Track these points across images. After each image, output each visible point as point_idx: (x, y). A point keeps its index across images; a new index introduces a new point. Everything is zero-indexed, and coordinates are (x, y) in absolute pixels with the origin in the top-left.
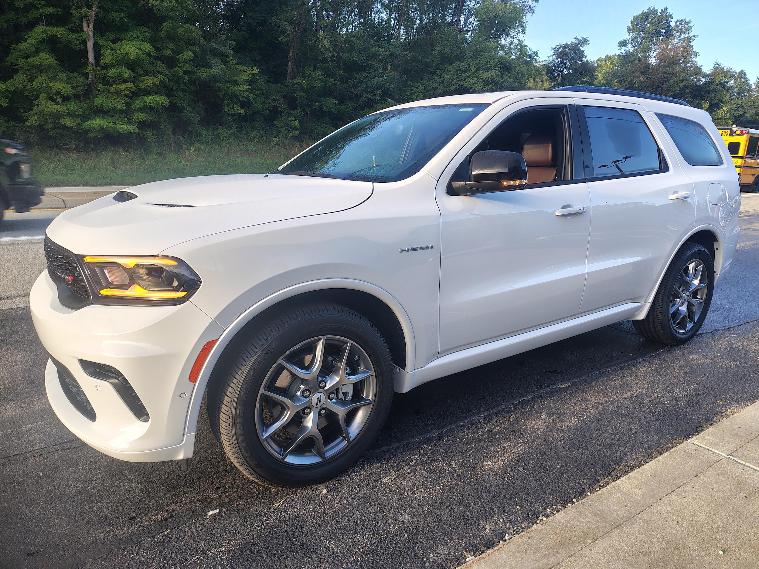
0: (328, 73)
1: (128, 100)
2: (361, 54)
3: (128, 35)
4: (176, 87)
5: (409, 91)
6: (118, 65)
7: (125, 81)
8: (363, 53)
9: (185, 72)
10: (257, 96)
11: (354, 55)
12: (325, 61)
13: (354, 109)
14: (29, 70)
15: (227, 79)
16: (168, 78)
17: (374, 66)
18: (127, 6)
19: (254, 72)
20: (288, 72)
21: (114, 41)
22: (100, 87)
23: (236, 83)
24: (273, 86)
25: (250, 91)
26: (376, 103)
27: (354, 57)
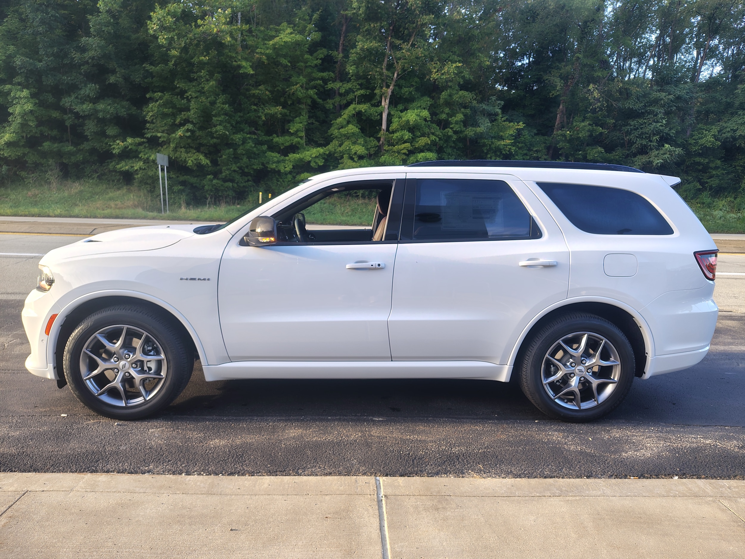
0: (597, 122)
1: (404, 157)
2: (639, 100)
3: (414, 104)
4: (445, 145)
5: (697, 135)
6: (402, 129)
7: (405, 142)
8: (641, 99)
9: (455, 132)
10: (520, 148)
11: (631, 102)
12: (594, 111)
13: (624, 156)
14: (340, 138)
15: (492, 135)
16: (438, 138)
17: (653, 111)
18: (416, 82)
19: (519, 127)
20: (556, 124)
21: (402, 111)
22: (386, 147)
23: (502, 138)
24: (538, 138)
25: (513, 145)
26: (651, 149)
27: (629, 104)
